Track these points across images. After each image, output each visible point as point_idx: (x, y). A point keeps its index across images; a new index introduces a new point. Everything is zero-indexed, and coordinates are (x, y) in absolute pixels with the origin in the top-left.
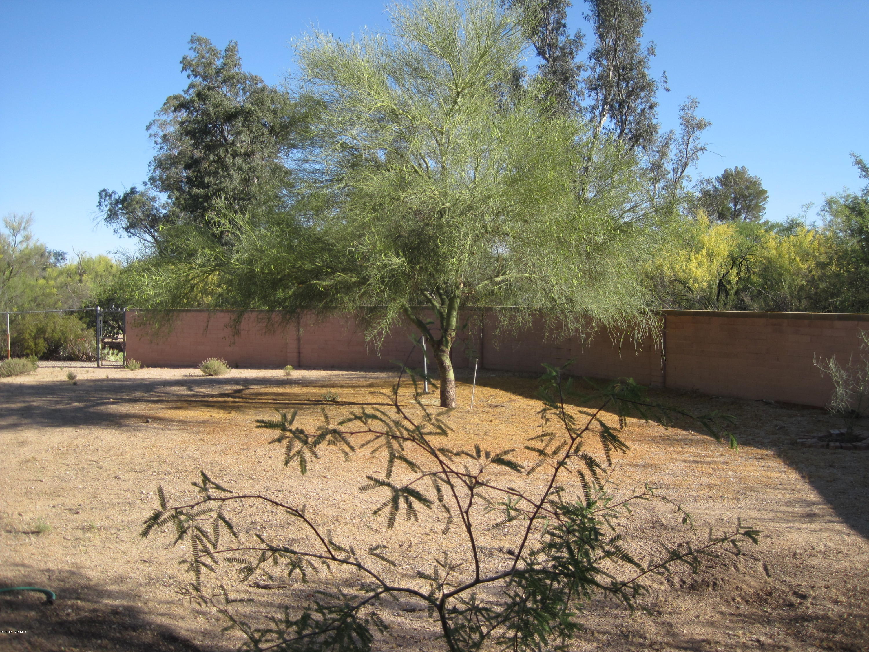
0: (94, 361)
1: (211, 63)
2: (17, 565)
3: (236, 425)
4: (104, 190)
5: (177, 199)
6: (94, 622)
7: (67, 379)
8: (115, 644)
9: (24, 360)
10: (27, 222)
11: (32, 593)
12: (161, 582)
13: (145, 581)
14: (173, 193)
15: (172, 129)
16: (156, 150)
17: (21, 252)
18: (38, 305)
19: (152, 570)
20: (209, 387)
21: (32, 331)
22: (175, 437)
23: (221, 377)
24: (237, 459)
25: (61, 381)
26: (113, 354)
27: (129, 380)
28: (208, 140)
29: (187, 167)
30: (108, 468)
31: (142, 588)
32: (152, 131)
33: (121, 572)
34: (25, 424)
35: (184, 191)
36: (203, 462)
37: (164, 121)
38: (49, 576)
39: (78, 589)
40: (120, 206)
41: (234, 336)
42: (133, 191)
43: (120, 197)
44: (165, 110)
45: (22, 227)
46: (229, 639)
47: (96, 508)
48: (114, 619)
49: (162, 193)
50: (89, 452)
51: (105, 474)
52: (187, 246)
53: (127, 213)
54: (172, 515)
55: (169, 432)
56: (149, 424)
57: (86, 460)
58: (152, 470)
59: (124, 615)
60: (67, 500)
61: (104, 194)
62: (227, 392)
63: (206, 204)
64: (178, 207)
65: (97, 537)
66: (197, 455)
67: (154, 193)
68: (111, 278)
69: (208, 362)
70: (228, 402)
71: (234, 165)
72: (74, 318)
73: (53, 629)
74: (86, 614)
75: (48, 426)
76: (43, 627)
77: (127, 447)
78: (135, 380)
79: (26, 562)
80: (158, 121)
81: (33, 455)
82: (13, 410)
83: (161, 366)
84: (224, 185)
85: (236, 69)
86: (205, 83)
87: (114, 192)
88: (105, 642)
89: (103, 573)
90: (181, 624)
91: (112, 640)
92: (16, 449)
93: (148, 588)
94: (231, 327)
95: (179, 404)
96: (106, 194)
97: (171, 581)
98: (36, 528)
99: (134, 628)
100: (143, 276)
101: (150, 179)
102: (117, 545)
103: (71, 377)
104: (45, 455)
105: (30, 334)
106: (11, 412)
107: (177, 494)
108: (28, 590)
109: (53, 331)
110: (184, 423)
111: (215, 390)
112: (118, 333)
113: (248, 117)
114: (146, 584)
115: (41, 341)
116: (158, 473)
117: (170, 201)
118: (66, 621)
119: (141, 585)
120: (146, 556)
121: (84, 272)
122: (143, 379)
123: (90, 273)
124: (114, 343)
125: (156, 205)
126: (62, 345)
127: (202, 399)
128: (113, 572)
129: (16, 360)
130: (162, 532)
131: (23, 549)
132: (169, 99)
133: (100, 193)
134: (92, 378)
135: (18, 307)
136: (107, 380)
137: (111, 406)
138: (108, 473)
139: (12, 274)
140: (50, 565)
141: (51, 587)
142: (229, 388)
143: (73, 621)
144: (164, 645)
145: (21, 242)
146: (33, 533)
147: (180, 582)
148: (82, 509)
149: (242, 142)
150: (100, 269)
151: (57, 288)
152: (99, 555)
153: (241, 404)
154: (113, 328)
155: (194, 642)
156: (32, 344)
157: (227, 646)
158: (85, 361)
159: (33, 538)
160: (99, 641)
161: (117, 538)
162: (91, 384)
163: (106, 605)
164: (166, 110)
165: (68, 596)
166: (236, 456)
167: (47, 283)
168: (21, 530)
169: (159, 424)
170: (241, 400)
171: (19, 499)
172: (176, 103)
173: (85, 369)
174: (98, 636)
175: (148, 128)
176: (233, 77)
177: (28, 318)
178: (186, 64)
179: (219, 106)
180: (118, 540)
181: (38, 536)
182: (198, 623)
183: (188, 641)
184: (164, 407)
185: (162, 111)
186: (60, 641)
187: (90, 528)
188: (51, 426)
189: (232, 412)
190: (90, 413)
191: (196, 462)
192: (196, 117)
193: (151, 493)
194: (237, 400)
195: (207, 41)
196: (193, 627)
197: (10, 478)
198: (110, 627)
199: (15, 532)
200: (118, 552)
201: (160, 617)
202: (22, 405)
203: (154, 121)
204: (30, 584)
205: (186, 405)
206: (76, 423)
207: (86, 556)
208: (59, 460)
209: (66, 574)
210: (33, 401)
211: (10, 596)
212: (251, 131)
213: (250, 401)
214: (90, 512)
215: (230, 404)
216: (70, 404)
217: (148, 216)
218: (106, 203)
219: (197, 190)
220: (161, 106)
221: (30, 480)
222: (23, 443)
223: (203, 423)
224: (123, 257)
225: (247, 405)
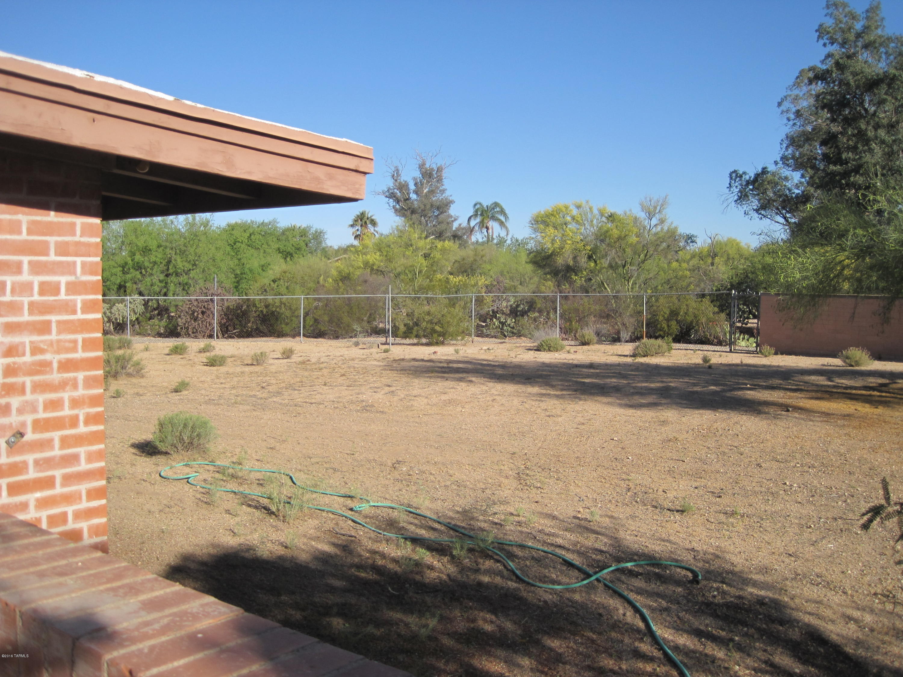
0: (725, 346)
1: (850, 29)
2: (664, 541)
3: (885, 422)
4: (735, 171)
5: (811, 177)
6: (740, 608)
7: (701, 362)
8: (762, 636)
9: (659, 341)
10: (662, 205)
11: (679, 570)
12: (808, 579)
13: (791, 576)
14: (807, 171)
15: (804, 104)
16: (789, 126)
17: (656, 234)
18: (671, 288)
19: (799, 566)
20: (851, 379)
21: (665, 313)
22: (818, 429)
23: (863, 368)
24: (888, 459)
25: (695, 364)
26: (743, 339)
27: (764, 366)
28: (847, 113)
29: (824, 143)
30: (749, 455)
31: (788, 583)
32: (783, 107)
33: (766, 562)
34: (665, 404)
35: (818, 169)
36: (851, 458)
37: (797, 96)
38: (695, 556)
39: (722, 573)
40: (751, 187)
41: (883, 324)
42: (764, 171)
43: (750, 178)
44: (797, 84)
45: (657, 211)
46: (886, 653)
47: (738, 494)
48: (760, 610)
49: (795, 172)
50: (730, 437)
51: (746, 460)
52: (837, 226)
53: (758, 195)
54: (898, 511)
55: (811, 423)
56: (789, 414)
57: (727, 445)
58: (795, 461)
59: (770, 607)
60: (709, 483)
61: (735, 175)
62: (871, 385)
63: (843, 182)
64: (812, 186)
65: (741, 523)
66: (843, 450)
67: (786, 172)
68: (743, 261)
69: (849, 352)
70: (874, 396)
71: (876, 137)
72: (706, 301)
73: (700, 608)
74: (732, 599)
75: (686, 408)
76: (690, 604)
77: (768, 435)
78: (770, 366)
79: (672, 538)
80: (790, 96)
81: (674, 434)
82: (652, 389)
83: (796, 354)
84: (864, 160)
85: (879, 32)
86: (843, 50)
87: (744, 173)
88: (752, 631)
89: (747, 560)
90: (830, 627)
91: (759, 630)
92: (658, 428)
93: (795, 584)
94: (880, 315)
95: (819, 395)
96: (737, 175)
97: (819, 580)
98: (680, 506)
99: (782, 622)
100: (790, 258)
101: (782, 158)
102: (761, 534)
103: (706, 360)
104: (685, 436)
105: (663, 316)
106: (650, 391)
107: (823, 489)
108: (675, 566)
109: (686, 313)
110: (827, 415)
111: (859, 383)
112: (748, 318)
113: (892, 84)
114: (792, 579)
115: (673, 323)
116: (802, 465)
117: (803, 180)
118: (712, 603)
119: (787, 579)
120: (792, 550)
121: (716, 255)
122: (778, 366)
123: (722, 256)
124: (744, 328)
125: (789, 184)
126: (693, 327)
127: (844, 391)
128: (757, 562)
129: (652, 341)
130: (807, 527)
131: (668, 525)
132: (802, 72)
133: (731, 175)
134: (726, 362)
135: (651, 289)
136: (742, 365)
137: (749, 392)
138: (749, 459)
139: (648, 257)
140: (695, 545)
141: (697, 567)
142: (873, 381)
143: (719, 603)
144: (812, 646)
145: (655, 225)
146: (678, 511)
147: (828, 583)
148: (724, 494)
149: (885, 112)
150: (732, 252)
151: (690, 270)
152: (743, 542)
153: (888, 399)
154: (744, 312)
155: (845, 648)
156: (665, 325)
157: (883, 661)
158: (716, 345)
159: (678, 516)
160: (745, 629)
161: (760, 527)
162: (726, 368)
163: (751, 594)
164: (799, 83)
165: (713, 578)
166: (887, 455)
167: (680, 266)
168: (666, 506)
169: (799, 414)
170: (888, 395)
171: (663, 477)
172: (811, 75)
173: (718, 353)
174: (744, 624)
175: (779, 104)
176: (875, 42)
177: (662, 300)
178: (821, 31)
179: (859, 74)
180: (761, 529)
181: (682, 515)
182: (849, 629)
183: (839, 646)
184: (803, 396)
185: (794, 85)
186: (707, 621)
187: (733, 514)
188: (689, 408)
189: (880, 407)
190: (728, 397)
191: (843, 458)
192: (833, 88)
193: (795, 485)
194: (884, 394)
195: (845, 5)
196: (844, 633)
197: (654, 456)
198: (757, 617)
199: (661, 508)
200: (762, 542)
201: (808, 616)
202: (658, 385)
203: (785, 97)
204: (677, 561)
205: (828, 396)
206: (714, 407)
207: (730, 542)
208: (701, 442)
209: (710, 557)
210: (671, 382)
211: (658, 569)
212: (896, 99)
213: (899, 396)
214: (732, 498)
215: (877, 399)
216: (706, 387)
217: (780, 196)
218: (737, 184)
219: (835, 168)
220: (794, 80)
221: (672, 459)
222: (664, 423)
223: (847, 416)
224: (768, 239)
225: (896, 400)
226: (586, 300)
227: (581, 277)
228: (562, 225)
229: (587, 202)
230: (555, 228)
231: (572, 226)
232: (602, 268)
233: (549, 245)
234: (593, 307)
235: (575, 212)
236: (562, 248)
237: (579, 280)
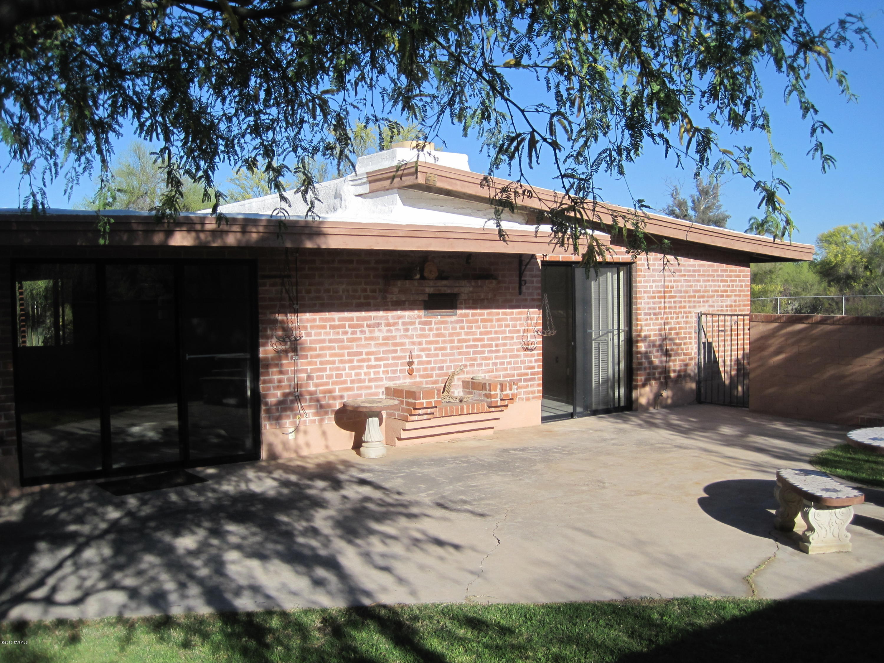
226: (863, 301)
227: (859, 284)
228: (842, 242)
229: (862, 224)
230: (837, 244)
231: (851, 244)
232: (876, 276)
233: (833, 259)
234: (870, 306)
235: (852, 232)
236: (843, 261)
237: (857, 286)
